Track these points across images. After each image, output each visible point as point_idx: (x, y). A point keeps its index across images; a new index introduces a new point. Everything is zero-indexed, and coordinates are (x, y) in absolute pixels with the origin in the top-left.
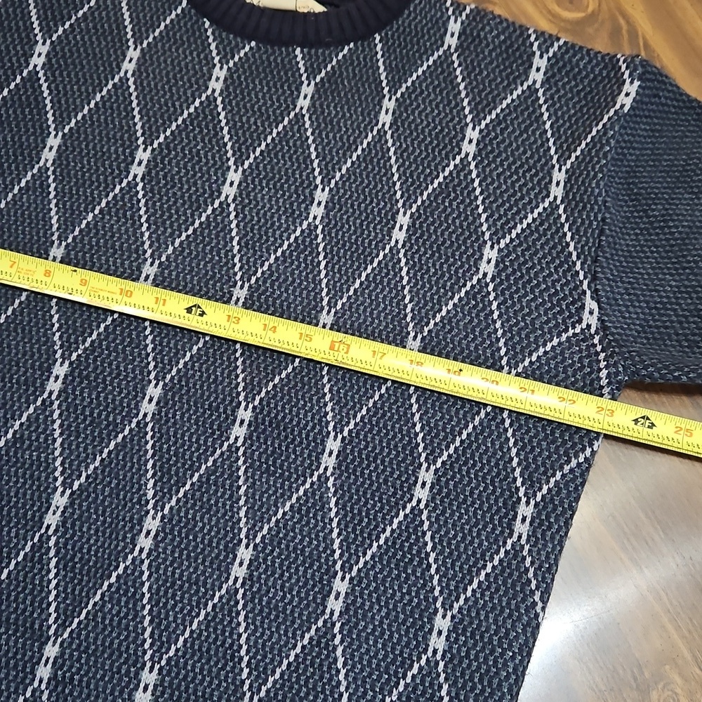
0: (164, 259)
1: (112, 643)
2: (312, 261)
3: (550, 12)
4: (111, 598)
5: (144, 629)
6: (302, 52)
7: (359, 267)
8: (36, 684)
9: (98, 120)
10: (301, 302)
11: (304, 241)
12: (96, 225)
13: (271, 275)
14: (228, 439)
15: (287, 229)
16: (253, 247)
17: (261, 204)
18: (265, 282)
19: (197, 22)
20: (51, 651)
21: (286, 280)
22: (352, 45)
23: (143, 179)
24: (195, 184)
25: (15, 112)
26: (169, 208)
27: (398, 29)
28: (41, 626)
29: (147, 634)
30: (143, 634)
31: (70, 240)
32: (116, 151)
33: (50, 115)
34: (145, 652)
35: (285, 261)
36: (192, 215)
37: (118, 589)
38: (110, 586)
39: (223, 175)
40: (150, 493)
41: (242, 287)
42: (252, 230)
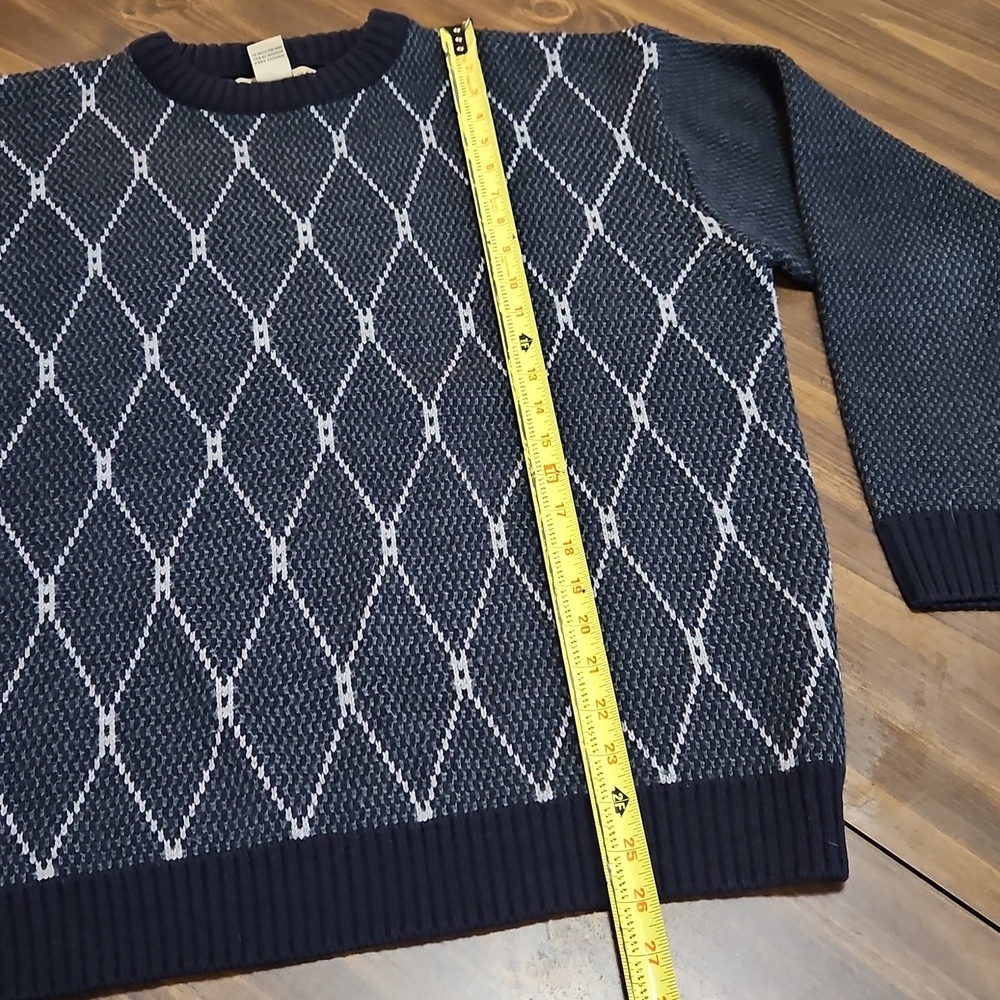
0: (269, 314)
1: (403, 651)
2: (423, 272)
3: (534, 22)
4: (382, 609)
5: (430, 628)
6: (317, 109)
7: (472, 262)
8: (344, 714)
9: (133, 222)
10: (432, 308)
11: (405, 259)
12: (180, 309)
13: (389, 295)
14: (424, 440)
15: (383, 254)
16: (357, 278)
17: (344, 242)
18: (385, 302)
19: (193, 115)
20: (343, 677)
21: (406, 294)
22: (363, 91)
23: (209, 257)
24: (267, 244)
25: (36, 241)
26: (251, 272)
27: (402, 65)
28: (319, 662)
29: (435, 630)
30: (431, 632)
31: (159, 330)
32: (167, 242)
33: (77, 232)
34: (442, 646)
35: (395, 280)
36: (278, 270)
37: (385, 600)
38: (375, 599)
39: (292, 229)
40: (372, 508)
41: (365, 313)
42: (348, 265)
